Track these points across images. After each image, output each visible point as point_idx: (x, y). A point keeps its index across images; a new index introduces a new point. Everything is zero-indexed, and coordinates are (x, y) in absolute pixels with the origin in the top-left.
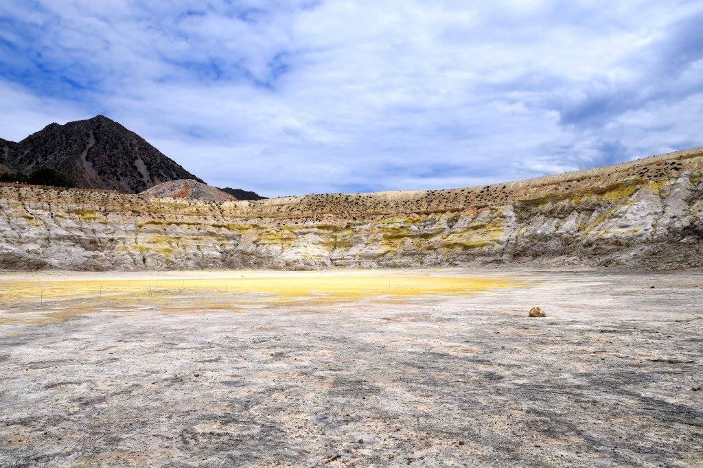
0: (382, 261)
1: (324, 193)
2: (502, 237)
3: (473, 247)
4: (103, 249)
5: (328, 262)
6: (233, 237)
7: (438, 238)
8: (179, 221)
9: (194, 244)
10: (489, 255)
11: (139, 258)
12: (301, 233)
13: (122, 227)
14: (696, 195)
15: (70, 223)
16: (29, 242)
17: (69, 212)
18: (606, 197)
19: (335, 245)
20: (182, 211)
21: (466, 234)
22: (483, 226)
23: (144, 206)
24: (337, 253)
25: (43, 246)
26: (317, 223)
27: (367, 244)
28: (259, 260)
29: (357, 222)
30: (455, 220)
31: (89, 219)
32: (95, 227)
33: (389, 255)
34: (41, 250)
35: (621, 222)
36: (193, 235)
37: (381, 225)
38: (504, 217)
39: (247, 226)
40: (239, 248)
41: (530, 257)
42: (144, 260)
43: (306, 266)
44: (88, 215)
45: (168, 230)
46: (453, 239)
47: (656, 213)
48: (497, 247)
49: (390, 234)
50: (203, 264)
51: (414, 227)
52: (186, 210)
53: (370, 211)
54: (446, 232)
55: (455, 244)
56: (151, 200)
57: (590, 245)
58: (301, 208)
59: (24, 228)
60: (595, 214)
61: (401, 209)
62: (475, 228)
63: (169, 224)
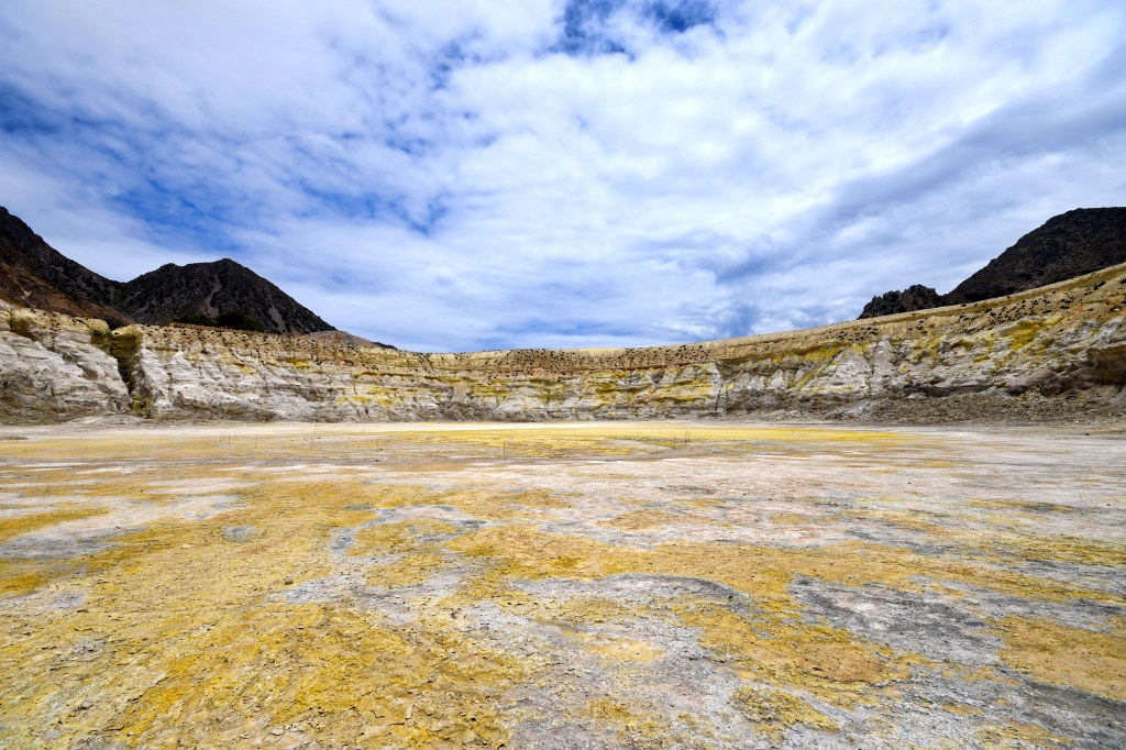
0: (597, 414)
1: (529, 348)
2: (713, 392)
3: (685, 401)
4: (322, 399)
5: (546, 414)
6: (445, 390)
7: (646, 392)
8: (392, 372)
9: (410, 395)
10: (703, 408)
11: (362, 410)
12: (514, 387)
13: (338, 377)
14: (899, 357)
15: (284, 371)
16: (247, 391)
17: (279, 360)
18: (808, 357)
19: (549, 398)
20: (393, 362)
21: (673, 389)
22: (689, 382)
23: (357, 356)
24: (552, 405)
25: (262, 396)
26: (529, 376)
27: (580, 398)
28: (477, 412)
29: (567, 376)
30: (660, 376)
31: (302, 367)
32: (311, 376)
33: (604, 407)
34: (262, 400)
35: (832, 379)
36: (407, 386)
37: (590, 379)
38: (710, 374)
39: (457, 378)
40: (453, 400)
41: (744, 411)
42: (367, 411)
43: (528, 419)
44: (301, 364)
45: (384, 381)
46: (661, 393)
47: (866, 373)
48: (708, 401)
49: (601, 388)
50: (424, 416)
51: (621, 382)
52: (397, 361)
53: (577, 366)
54: (654, 386)
55: (665, 398)
56: (362, 350)
57: (807, 400)
58: (510, 361)
59: (238, 376)
60: (800, 373)
61: (606, 365)
62: (682, 384)
63: (383, 375)
